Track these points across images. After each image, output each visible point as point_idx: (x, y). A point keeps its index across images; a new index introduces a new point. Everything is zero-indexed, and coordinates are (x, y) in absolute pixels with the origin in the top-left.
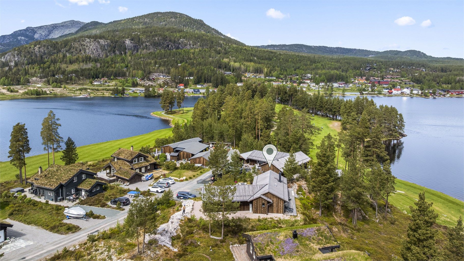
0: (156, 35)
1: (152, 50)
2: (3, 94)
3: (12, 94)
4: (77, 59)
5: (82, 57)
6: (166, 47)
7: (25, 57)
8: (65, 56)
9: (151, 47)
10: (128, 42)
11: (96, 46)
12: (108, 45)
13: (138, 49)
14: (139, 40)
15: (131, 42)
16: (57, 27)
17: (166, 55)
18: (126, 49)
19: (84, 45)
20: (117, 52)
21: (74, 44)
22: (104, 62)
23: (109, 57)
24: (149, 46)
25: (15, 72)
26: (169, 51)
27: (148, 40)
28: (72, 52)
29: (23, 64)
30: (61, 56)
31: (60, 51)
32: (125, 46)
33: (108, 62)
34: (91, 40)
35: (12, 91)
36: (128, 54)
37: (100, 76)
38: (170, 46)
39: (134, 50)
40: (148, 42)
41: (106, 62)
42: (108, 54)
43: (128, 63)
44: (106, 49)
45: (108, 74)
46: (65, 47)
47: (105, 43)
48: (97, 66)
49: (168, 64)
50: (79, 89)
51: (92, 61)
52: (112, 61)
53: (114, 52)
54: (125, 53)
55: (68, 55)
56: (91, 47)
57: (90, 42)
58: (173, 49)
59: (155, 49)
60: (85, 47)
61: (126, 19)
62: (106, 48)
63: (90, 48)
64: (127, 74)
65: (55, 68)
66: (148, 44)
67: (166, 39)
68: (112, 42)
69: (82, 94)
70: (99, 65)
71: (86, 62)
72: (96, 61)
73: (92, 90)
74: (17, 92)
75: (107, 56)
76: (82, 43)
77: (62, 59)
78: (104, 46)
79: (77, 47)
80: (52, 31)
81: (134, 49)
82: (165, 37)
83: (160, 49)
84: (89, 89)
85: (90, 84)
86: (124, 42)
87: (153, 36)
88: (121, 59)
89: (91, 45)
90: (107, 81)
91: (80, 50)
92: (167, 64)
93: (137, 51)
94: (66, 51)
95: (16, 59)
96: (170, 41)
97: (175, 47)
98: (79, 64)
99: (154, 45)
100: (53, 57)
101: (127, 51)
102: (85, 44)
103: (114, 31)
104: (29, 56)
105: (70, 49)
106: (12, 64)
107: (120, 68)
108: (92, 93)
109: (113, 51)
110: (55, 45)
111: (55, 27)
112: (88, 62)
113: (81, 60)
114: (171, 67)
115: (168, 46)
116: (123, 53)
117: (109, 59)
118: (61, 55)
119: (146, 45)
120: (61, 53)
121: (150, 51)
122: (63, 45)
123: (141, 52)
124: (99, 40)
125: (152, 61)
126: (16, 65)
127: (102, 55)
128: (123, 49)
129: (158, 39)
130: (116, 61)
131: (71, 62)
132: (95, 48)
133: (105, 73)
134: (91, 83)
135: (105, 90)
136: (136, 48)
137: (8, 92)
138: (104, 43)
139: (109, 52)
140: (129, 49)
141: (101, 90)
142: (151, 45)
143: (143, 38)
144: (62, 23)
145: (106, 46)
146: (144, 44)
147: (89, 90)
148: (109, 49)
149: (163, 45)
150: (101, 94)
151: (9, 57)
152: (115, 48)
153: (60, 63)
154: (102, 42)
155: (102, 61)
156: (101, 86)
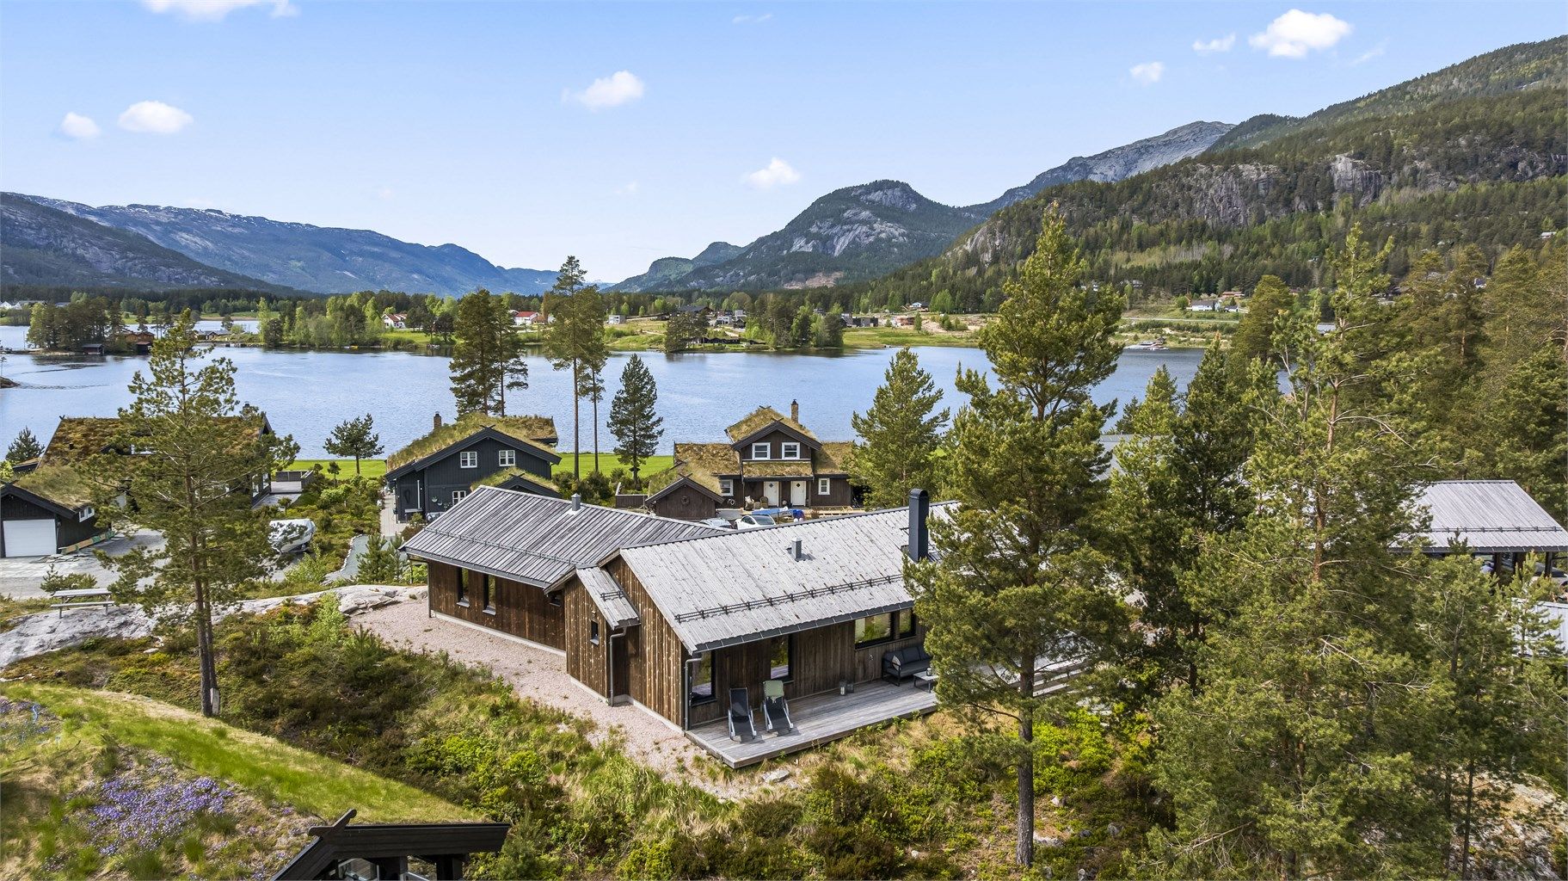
0: (1464, 128)
1: (1436, 190)
2: (927, 334)
3: (950, 334)
4: (1162, 234)
5: (1180, 227)
6: (1502, 171)
7: (1019, 235)
8: (1126, 226)
9: (1435, 176)
10: (1343, 165)
11: (1227, 189)
12: (1268, 182)
13: (1380, 187)
14: (1390, 153)
15: (1355, 166)
16: (1151, 150)
17: (1491, 200)
18: (1332, 190)
19: (1190, 188)
20: (1300, 205)
21: (1158, 186)
22: (1249, 241)
23: (1270, 222)
24: (1427, 171)
25: (990, 278)
26: (1509, 186)
27: (1426, 149)
28: (1151, 213)
29: (1013, 256)
30: (1115, 226)
31: (1115, 212)
32: (1332, 179)
33: (1260, 240)
34: (1212, 170)
35: (950, 328)
36: (1338, 208)
37: (1221, 284)
38: (1521, 166)
39: (1362, 194)
40: (1422, 159)
41: (1254, 238)
42: (1267, 213)
43: (1330, 240)
44: (1259, 197)
45: (1248, 279)
46: (1131, 197)
47: (1259, 174)
48: (1221, 253)
49: (1491, 236)
50: (1136, 326)
51: (1210, 238)
52: (1275, 234)
53: (1288, 203)
54: (1329, 207)
55: (1136, 223)
56: (1212, 191)
57: (1211, 176)
58: (1536, 175)
59: (1453, 184)
60: (1192, 193)
61: (1375, 94)
62: (1262, 192)
63: (1206, 195)
64: (1316, 274)
65: (1092, 265)
66: (1421, 165)
67: (1507, 138)
68: (1285, 170)
69: (1141, 341)
70: (1228, 250)
71: (1189, 243)
72: (1222, 237)
73: (1179, 328)
74: (964, 329)
75: (1261, 220)
76: (1184, 180)
77: (1115, 237)
78: (1256, 187)
79: (1168, 197)
80: (1136, 161)
81: (1366, 188)
82: (1505, 129)
83: (1474, 181)
84: (1170, 325)
85: (1178, 311)
86: (1329, 168)
87: (1449, 134)
88: (1310, 228)
89: (1210, 186)
90: (1238, 302)
91: (1177, 206)
92: (1487, 236)
93: (1376, 196)
94: (1133, 212)
95: (997, 243)
96: (1528, 144)
97: (1548, 167)
98: (1164, 250)
99: (1449, 168)
100: (1092, 230)
101: (1336, 197)
102: (1192, 183)
103: (1311, 135)
104: (1027, 234)
105: (1144, 203)
106: (987, 257)
107: (1299, 257)
108: (1171, 337)
109: (1285, 199)
110: (1102, 193)
111: (1144, 148)
112: (1194, 242)
113: (1173, 235)
114: (1500, 247)
115: (1514, 166)
116: (1320, 205)
117: (1266, 230)
118: (1115, 224)
119: (1415, 171)
120: (1115, 219)
121: (1429, 191)
122: (1126, 192)
123: (1389, 198)
124: (1241, 167)
125: (1424, 229)
126: (996, 259)
127: (1246, 219)
128: (1322, 189)
129: (1470, 143)
130: (1291, 235)
131: (1142, 247)
132: (1223, 194)
133: (1237, 277)
134: (1183, 306)
135: (1221, 329)
136: (1372, 185)
137: (941, 330)
138: (1254, 177)
139: (1270, 204)
140: (1344, 190)
141: (1208, 330)
142: (1437, 168)
143: (1405, 144)
144: (1167, 134)
145: (1261, 186)
146: (1406, 169)
147: (1167, 330)
148: (1273, 192)
149: (1489, 165)
150: (1200, 343)
151: (982, 239)
152: (1292, 189)
153: (1111, 248)
154: (1250, 171)
155: (1242, 238)
156: (1213, 318)
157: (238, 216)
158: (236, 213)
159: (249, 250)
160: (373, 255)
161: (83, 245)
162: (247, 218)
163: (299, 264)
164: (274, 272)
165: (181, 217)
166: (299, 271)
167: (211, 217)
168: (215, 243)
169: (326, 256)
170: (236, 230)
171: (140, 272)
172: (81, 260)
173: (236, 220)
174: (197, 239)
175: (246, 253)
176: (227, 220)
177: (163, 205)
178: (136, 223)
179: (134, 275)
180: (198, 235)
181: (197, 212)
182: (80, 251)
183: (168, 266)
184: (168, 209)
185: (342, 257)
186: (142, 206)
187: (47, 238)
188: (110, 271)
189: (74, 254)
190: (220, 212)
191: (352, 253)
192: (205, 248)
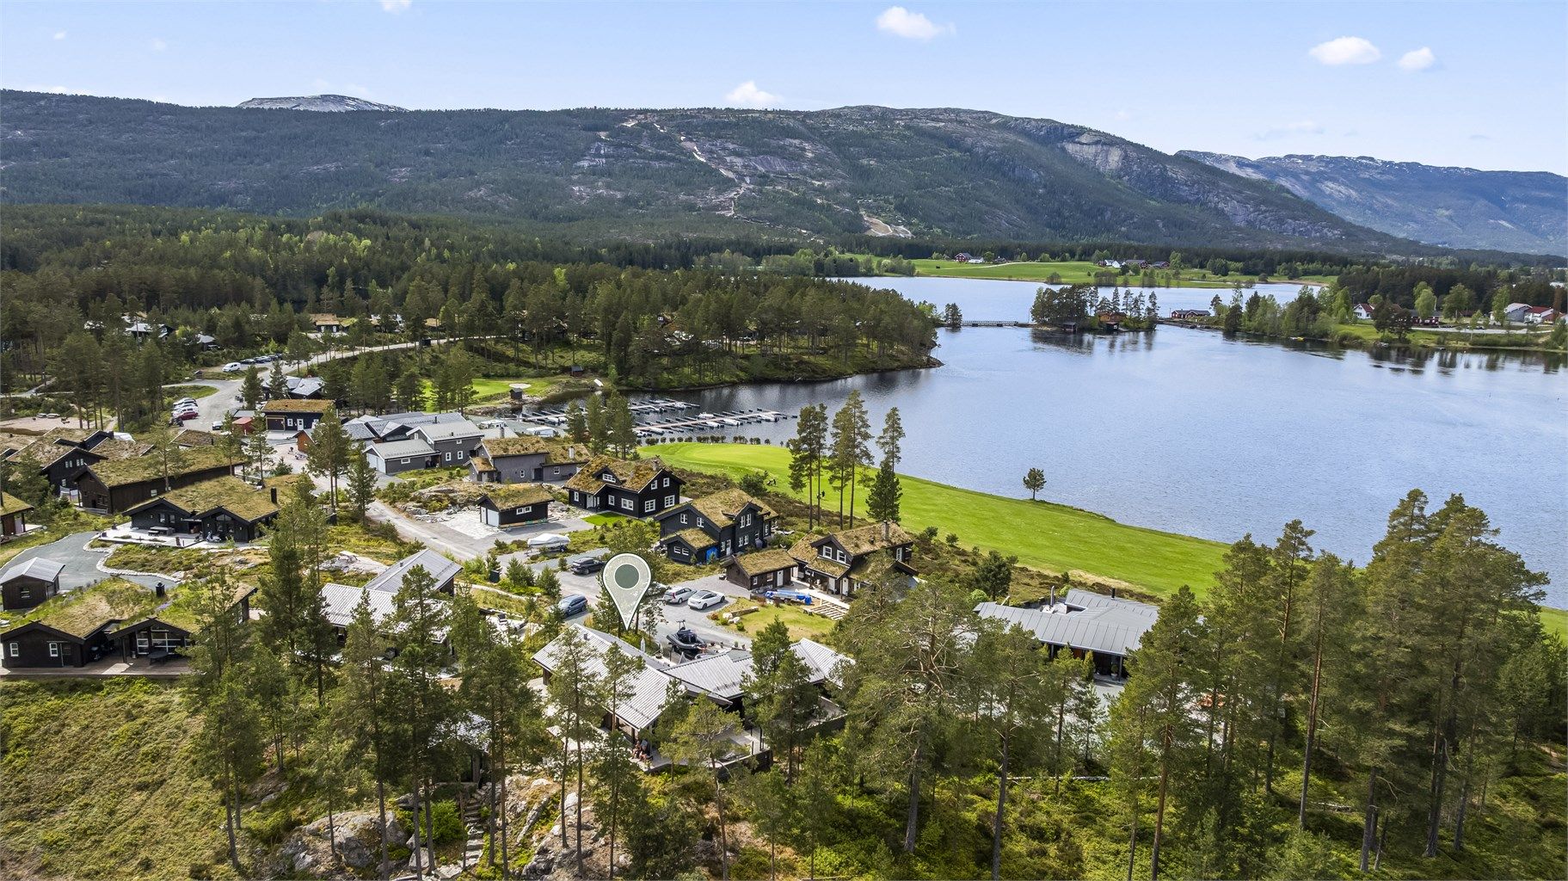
157: (1390, 163)
158: (1388, 160)
159: (1395, 198)
160: (1543, 202)
161: (1225, 199)
162: (1400, 164)
163: (1447, 213)
164: (1416, 222)
165: (1331, 166)
166: (1446, 220)
167: (1361, 164)
168: (1359, 191)
169: (1481, 204)
170: (1385, 177)
171: (1268, 225)
172: (1220, 213)
173: (1388, 166)
174: (1342, 188)
175: (1390, 202)
176: (1377, 168)
177: (1316, 154)
178: (1287, 173)
179: (1263, 227)
180: (1343, 184)
181: (1348, 160)
182: (1221, 205)
183: (1295, 219)
184: (1321, 158)
185: (1501, 205)
186: (1297, 156)
187: (1197, 193)
188: (1243, 224)
189: (1216, 208)
190: (1372, 159)
191: (1515, 199)
192: (1349, 197)
